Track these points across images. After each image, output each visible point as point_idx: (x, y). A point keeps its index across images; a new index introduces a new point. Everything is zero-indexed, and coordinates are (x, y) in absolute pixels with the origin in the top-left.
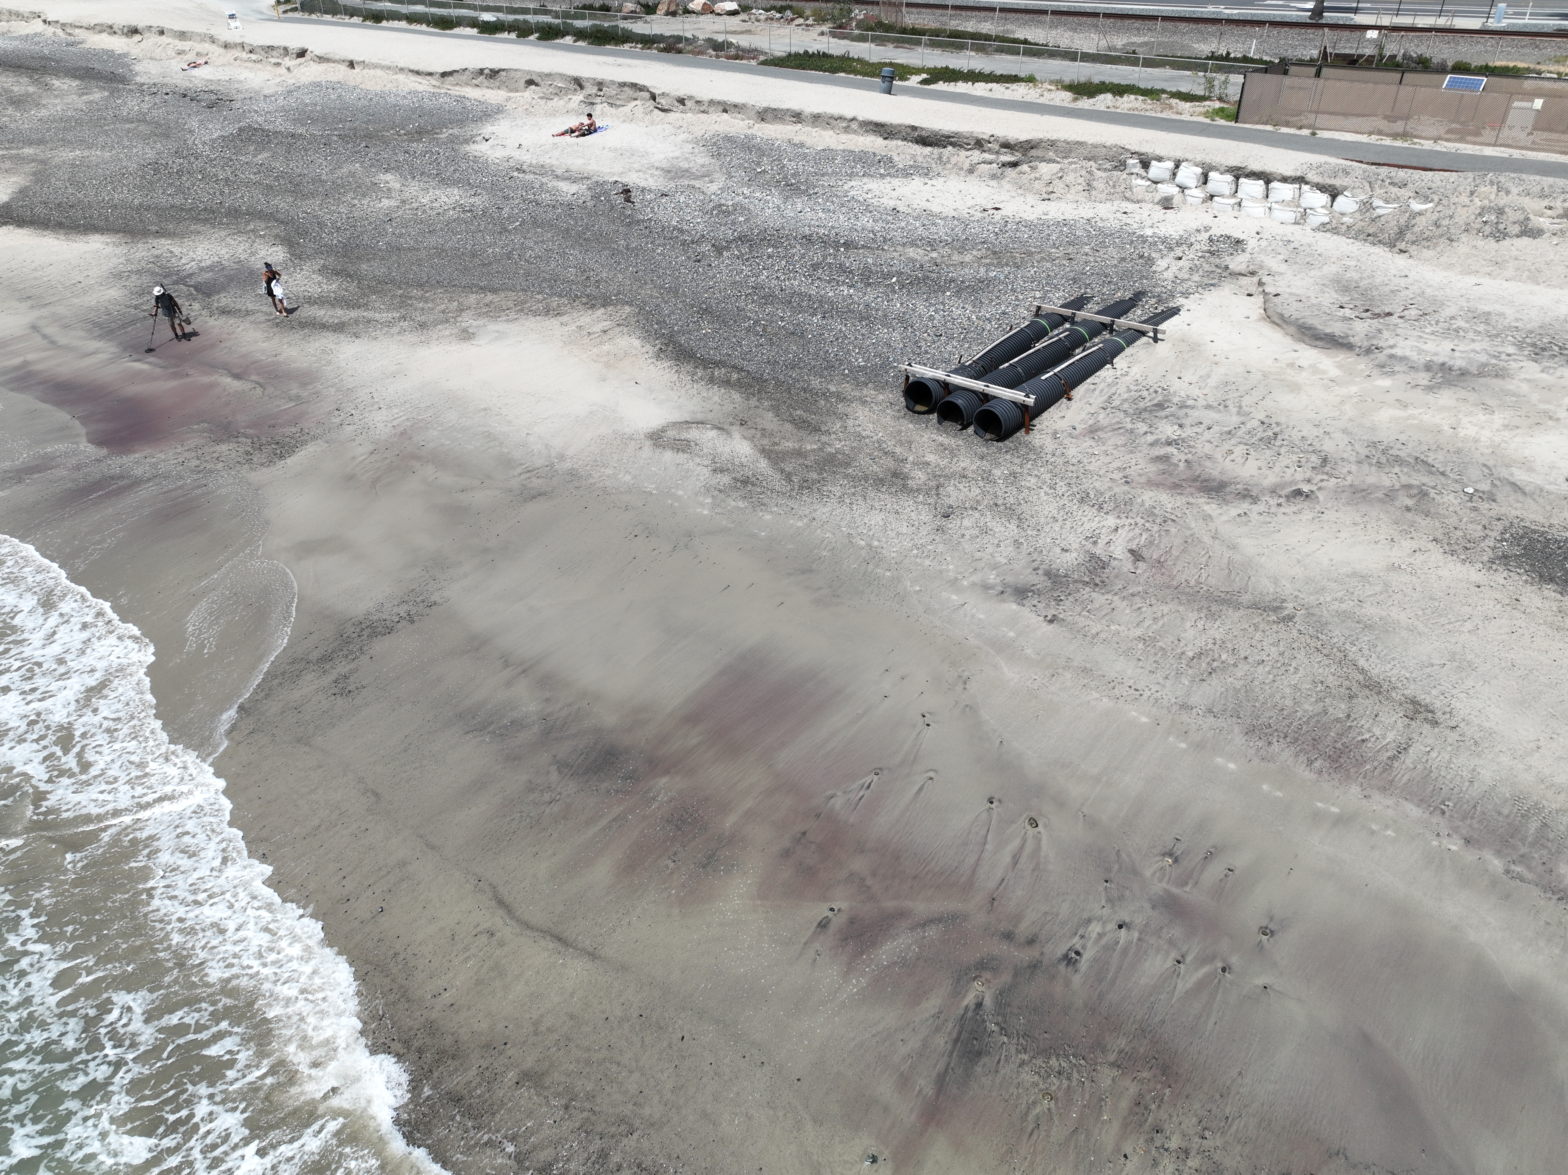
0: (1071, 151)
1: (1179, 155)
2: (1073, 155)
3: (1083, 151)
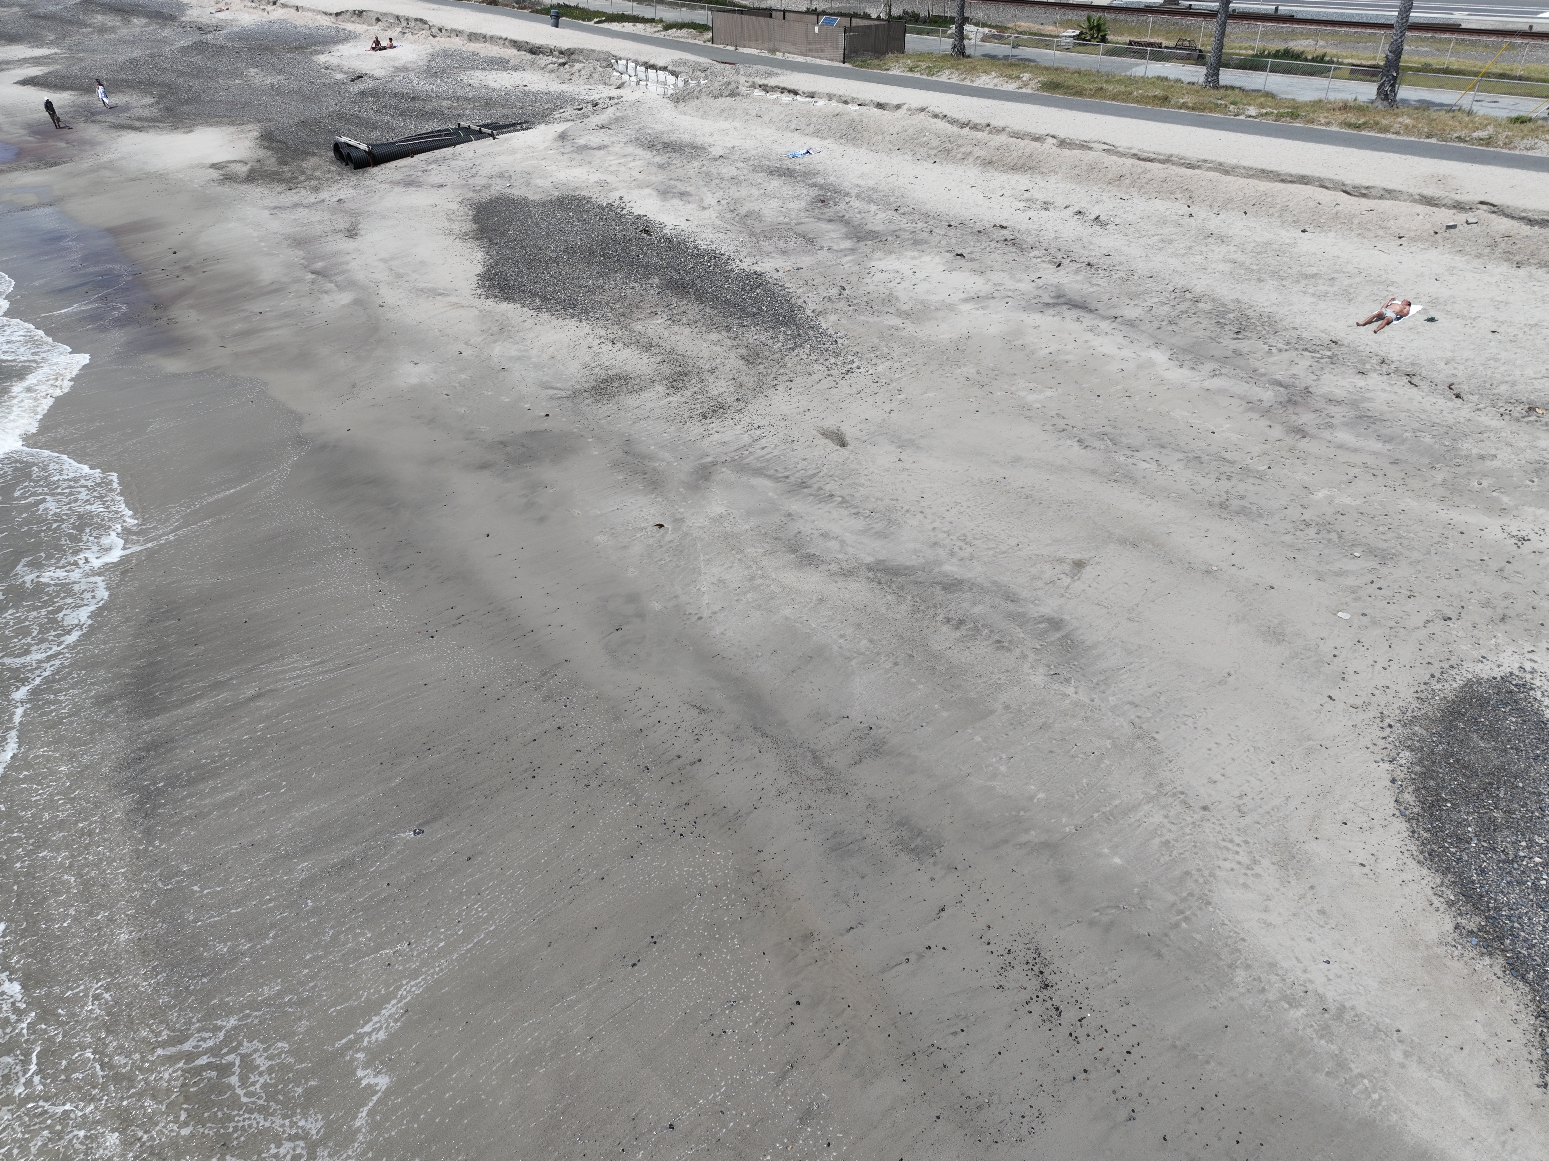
1: (628, 56)
3: (595, 56)
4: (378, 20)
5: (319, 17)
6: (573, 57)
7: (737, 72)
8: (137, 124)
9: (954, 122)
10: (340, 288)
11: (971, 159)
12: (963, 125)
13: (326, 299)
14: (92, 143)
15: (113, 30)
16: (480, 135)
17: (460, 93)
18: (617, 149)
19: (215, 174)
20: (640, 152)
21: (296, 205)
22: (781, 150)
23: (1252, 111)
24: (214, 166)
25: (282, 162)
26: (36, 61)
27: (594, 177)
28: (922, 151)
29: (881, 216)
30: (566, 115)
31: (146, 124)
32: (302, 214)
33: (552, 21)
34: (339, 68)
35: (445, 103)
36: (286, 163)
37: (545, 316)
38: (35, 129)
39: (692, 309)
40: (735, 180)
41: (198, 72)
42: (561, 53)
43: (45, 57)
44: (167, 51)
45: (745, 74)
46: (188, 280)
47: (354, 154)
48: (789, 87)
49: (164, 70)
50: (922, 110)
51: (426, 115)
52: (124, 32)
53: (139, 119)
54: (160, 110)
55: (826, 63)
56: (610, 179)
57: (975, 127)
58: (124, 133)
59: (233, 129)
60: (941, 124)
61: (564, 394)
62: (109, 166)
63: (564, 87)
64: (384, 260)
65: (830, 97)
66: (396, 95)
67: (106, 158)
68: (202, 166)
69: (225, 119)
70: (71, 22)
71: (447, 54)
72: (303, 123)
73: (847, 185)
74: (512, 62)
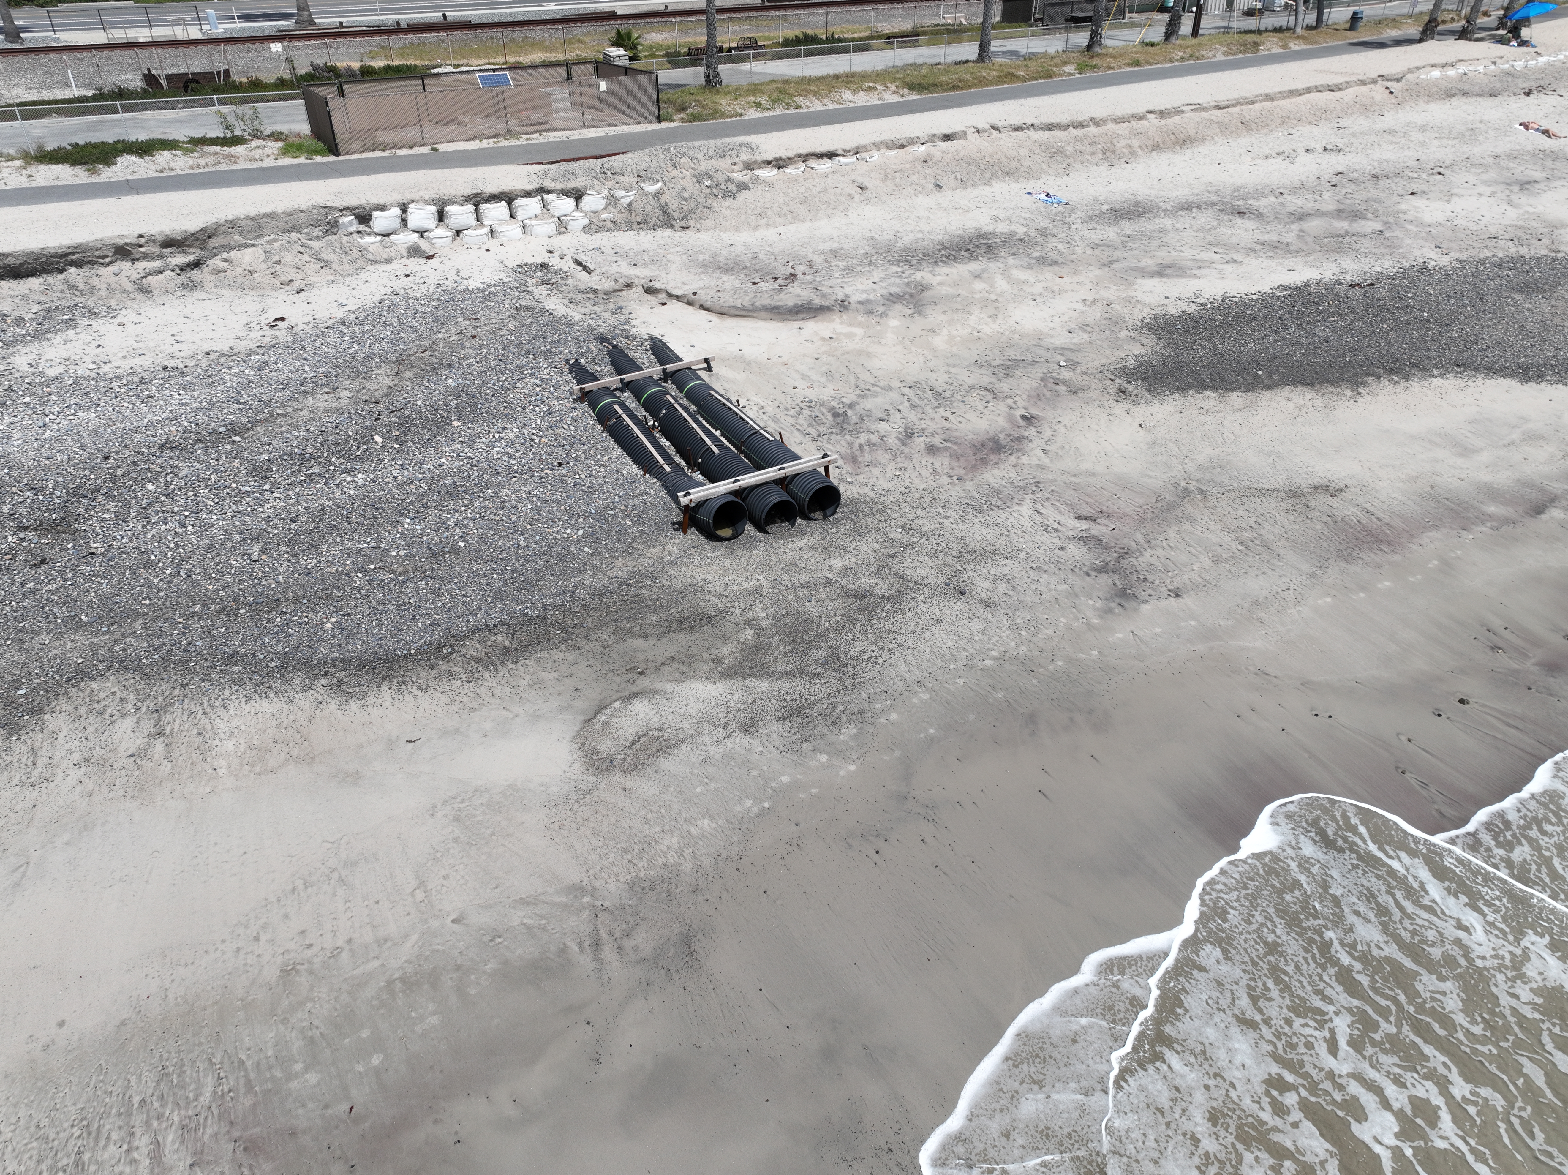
0: (260, 227)
1: (399, 198)
2: (266, 232)
12: (1066, 127)
48: (815, 151)
65: (878, 146)
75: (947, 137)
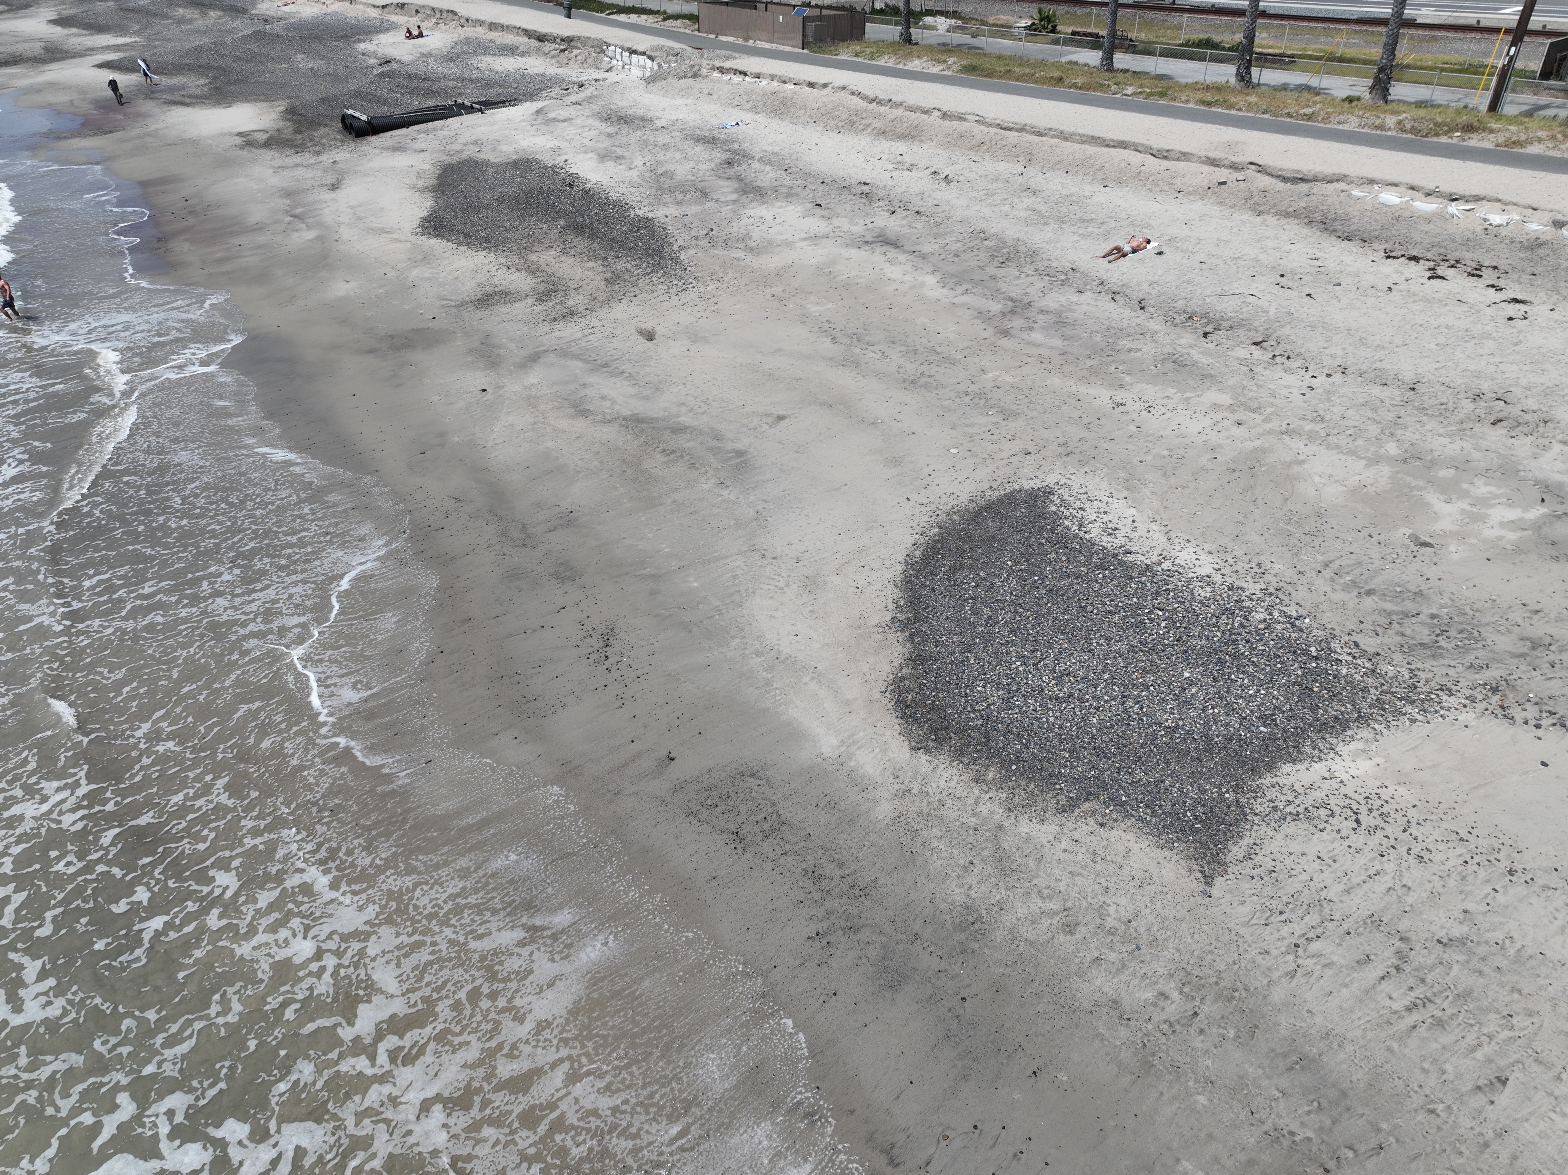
1: (617, 43)
2: (587, 44)
3: (590, 43)
4: (417, 12)
5: (368, 10)
6: (572, 44)
7: (702, 56)
8: (188, 100)
9: (865, 98)
10: (309, 227)
11: (869, 130)
12: (872, 101)
13: (295, 235)
14: (145, 116)
15: (191, 21)
16: (471, 110)
17: (466, 75)
18: (578, 121)
19: (239, 140)
20: (597, 123)
21: (297, 165)
22: (715, 122)
23: (1130, 90)
24: (240, 134)
25: (297, 131)
26: (117, 48)
27: (551, 144)
28: (833, 123)
29: (772, 175)
30: (553, 94)
31: (194, 101)
32: (300, 172)
33: (565, 12)
34: (374, 55)
35: (451, 84)
36: (300, 132)
37: (463, 248)
38: (101, 105)
39: (582, 244)
40: (666, 147)
41: (252, 58)
42: (562, 40)
43: (125, 45)
44: (229, 40)
45: (708, 59)
46: (191, 221)
47: (355, 124)
48: (740, 68)
49: (223, 56)
50: (844, 88)
51: (430, 93)
52: (200, 23)
53: (190, 96)
54: (210, 89)
55: (788, 49)
56: (563, 145)
57: (880, 103)
58: (174, 108)
59: (265, 104)
60: (856, 100)
61: (453, 304)
62: (155, 134)
63: (560, 71)
64: (351, 207)
65: (772, 77)
66: (410, 76)
67: (152, 128)
68: (230, 134)
69: (262, 97)
70: (155, 15)
71: (468, 41)
72: (324, 100)
73: (756, 151)
74: (521, 49)
75: (811, 85)
